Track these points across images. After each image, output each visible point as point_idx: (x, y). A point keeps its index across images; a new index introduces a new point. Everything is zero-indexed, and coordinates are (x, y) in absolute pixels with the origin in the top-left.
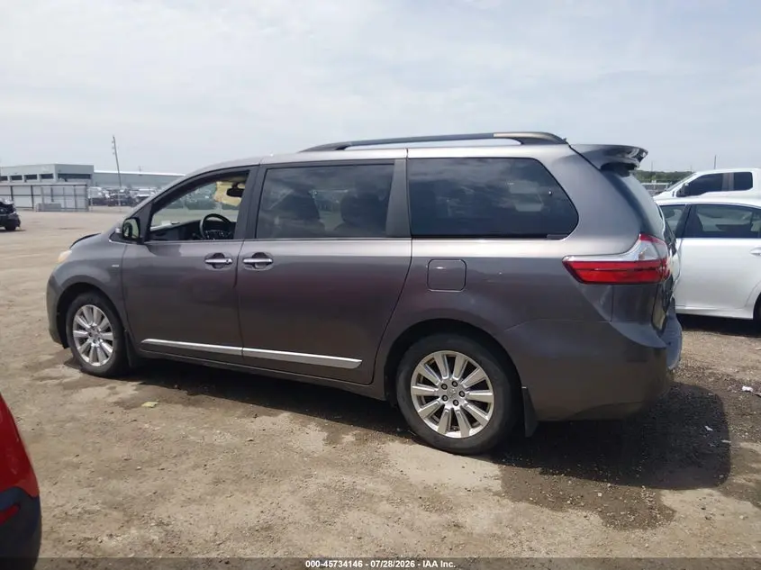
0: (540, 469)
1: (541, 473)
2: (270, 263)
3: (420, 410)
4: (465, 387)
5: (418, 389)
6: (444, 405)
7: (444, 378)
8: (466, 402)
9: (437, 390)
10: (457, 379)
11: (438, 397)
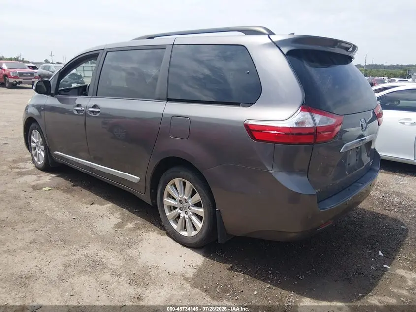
0: (229, 266)
1: (229, 269)
2: (99, 112)
3: (168, 214)
4: (190, 204)
5: (168, 201)
6: (180, 214)
7: (180, 196)
8: (191, 214)
9: (177, 203)
10: (186, 198)
11: (177, 208)
